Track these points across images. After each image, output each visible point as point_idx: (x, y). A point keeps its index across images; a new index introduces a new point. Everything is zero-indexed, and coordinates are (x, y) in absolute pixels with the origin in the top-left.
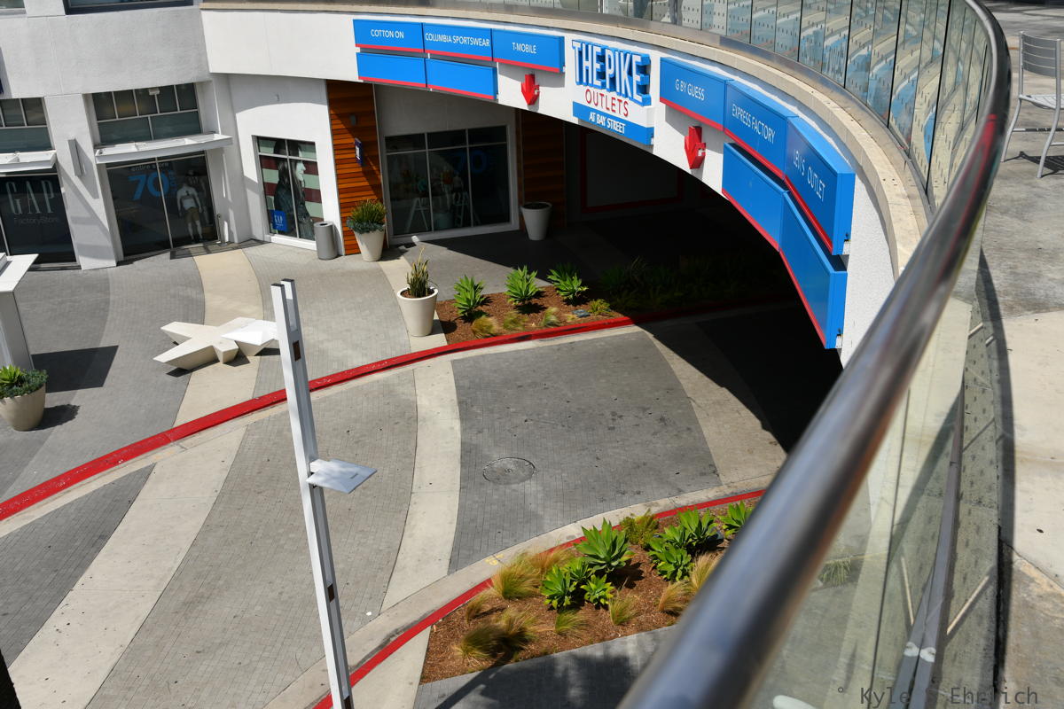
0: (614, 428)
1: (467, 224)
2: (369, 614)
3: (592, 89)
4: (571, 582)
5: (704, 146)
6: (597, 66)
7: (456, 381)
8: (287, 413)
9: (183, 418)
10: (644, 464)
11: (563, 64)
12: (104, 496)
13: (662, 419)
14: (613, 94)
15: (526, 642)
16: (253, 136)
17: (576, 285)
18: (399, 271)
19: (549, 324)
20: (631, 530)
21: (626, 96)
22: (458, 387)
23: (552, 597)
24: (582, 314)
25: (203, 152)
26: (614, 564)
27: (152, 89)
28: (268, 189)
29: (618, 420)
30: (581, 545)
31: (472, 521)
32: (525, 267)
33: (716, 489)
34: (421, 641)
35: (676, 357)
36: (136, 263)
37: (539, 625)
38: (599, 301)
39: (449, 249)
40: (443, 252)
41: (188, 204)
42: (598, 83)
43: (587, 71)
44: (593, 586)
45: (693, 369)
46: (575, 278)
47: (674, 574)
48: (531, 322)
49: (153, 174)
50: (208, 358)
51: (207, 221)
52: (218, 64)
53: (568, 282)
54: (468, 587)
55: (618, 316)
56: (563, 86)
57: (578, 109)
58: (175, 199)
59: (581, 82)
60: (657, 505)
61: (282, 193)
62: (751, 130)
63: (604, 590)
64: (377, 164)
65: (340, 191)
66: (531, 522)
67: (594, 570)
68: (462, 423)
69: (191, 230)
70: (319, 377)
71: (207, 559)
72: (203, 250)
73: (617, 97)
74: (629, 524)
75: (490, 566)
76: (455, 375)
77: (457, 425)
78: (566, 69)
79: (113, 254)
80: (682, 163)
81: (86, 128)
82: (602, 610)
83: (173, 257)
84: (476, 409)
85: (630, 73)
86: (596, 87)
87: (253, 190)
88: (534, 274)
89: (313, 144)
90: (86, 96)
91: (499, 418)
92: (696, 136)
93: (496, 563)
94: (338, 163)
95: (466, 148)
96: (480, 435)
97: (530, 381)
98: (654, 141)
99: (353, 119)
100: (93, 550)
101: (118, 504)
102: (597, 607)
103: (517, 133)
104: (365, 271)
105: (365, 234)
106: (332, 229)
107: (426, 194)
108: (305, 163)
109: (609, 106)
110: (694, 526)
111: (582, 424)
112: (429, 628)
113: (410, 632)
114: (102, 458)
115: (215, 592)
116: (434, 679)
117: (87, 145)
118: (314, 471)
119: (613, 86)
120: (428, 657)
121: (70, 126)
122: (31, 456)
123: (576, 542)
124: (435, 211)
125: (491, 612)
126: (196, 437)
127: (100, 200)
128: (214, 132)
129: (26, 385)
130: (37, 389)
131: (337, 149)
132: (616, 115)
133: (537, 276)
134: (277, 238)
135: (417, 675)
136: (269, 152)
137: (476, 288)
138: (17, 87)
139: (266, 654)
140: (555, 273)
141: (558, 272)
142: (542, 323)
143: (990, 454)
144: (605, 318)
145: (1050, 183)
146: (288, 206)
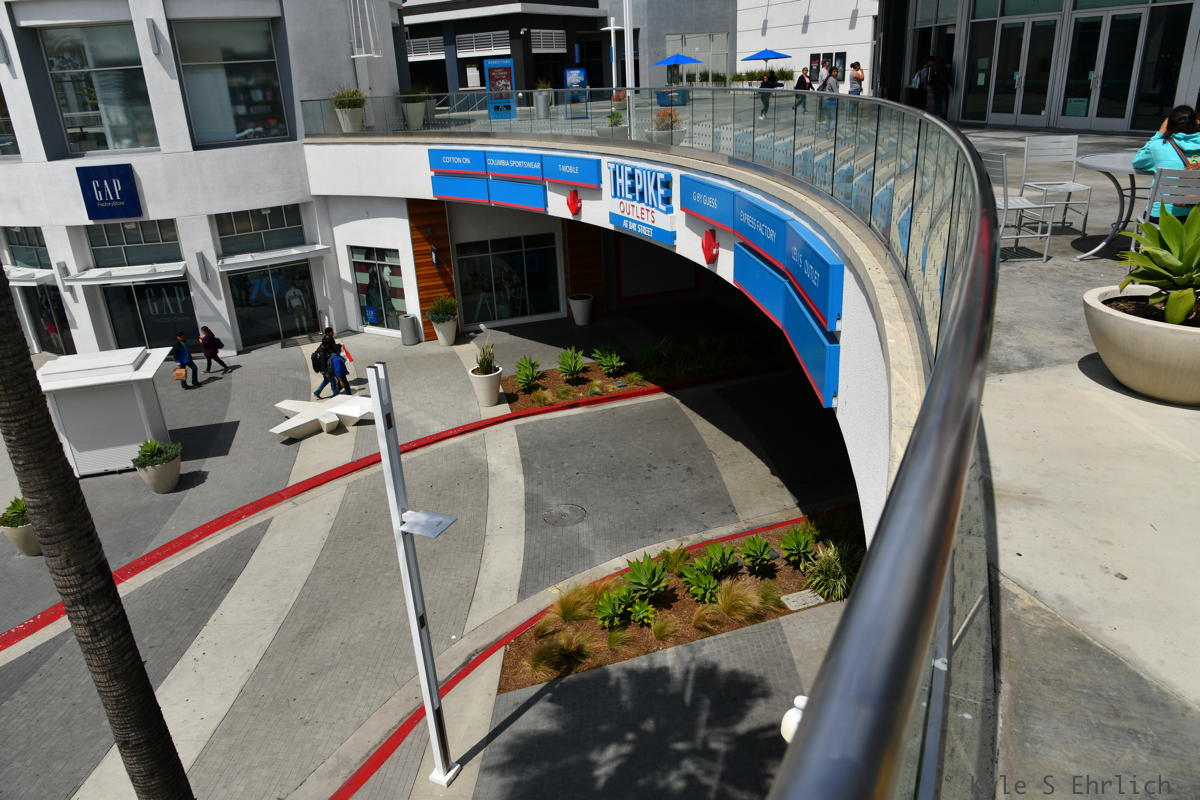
0: (649, 478)
1: (524, 313)
2: (454, 637)
3: (625, 201)
4: (620, 606)
5: (718, 245)
6: (629, 182)
7: (519, 442)
8: (382, 472)
9: (295, 478)
10: (676, 506)
11: (601, 182)
12: (231, 546)
13: (689, 469)
14: (642, 205)
15: (584, 656)
16: (348, 246)
17: (616, 361)
18: (470, 353)
19: (594, 394)
20: (668, 561)
21: (653, 206)
22: (520, 448)
23: (604, 619)
24: (621, 385)
25: (306, 260)
26: (654, 589)
27: (265, 209)
28: (361, 289)
29: (653, 471)
30: (626, 575)
32: (573, 348)
33: (735, 525)
34: (497, 659)
35: (699, 418)
36: (253, 352)
37: (594, 641)
38: (634, 374)
39: (510, 334)
40: (506, 337)
41: (295, 303)
42: (630, 196)
43: (621, 187)
44: (637, 608)
45: (713, 427)
46: (614, 355)
47: (704, 596)
48: (580, 392)
49: (266, 280)
50: (314, 429)
51: (311, 316)
52: (318, 188)
53: (608, 359)
54: (534, 612)
55: (650, 386)
56: (601, 199)
57: (613, 217)
58: (284, 299)
59: (615, 196)
60: (687, 539)
61: (372, 292)
62: (757, 232)
63: (647, 611)
64: (449, 266)
65: (420, 289)
66: (585, 558)
67: (638, 595)
68: (525, 477)
69: (297, 324)
70: (406, 442)
71: (317, 596)
72: (307, 340)
73: (645, 207)
74: (665, 555)
75: (550, 595)
76: (518, 438)
77: (521, 479)
78: (603, 186)
79: (233, 345)
80: (700, 259)
81: (210, 243)
82: (645, 628)
83: (283, 346)
84: (536, 465)
85: (655, 187)
86: (628, 199)
87: (348, 290)
88: (581, 353)
89: (397, 251)
90: (210, 217)
91: (555, 472)
92: (711, 238)
93: (556, 591)
94: (417, 266)
95: (521, 253)
96: (540, 486)
97: (579, 441)
98: (677, 243)
99: (429, 230)
100: (223, 591)
101: (243, 551)
102: (643, 624)
103: (564, 238)
104: (443, 354)
105: (441, 325)
106: (414, 320)
107: (490, 290)
108: (391, 266)
109: (639, 215)
110: (719, 556)
111: (624, 475)
112: (503, 648)
113: (486, 653)
114: (229, 514)
115: (326, 623)
116: (509, 690)
117: (211, 256)
118: (405, 521)
119: (642, 199)
120: (503, 672)
121: (197, 242)
122: (170, 514)
123: (622, 572)
124: (498, 303)
125: (553, 633)
126: (307, 495)
127: (223, 301)
128: (315, 243)
129: (165, 456)
130: (173, 458)
131: (416, 254)
132: (645, 221)
133: (583, 355)
134: (369, 329)
135: (495, 687)
136: (361, 258)
137: (533, 366)
138: (154, 211)
139: (369, 674)
140: (597, 351)
141: (601, 351)
142: (589, 393)
143: (975, 492)
144: (639, 387)
145: (1002, 269)
146: (378, 302)
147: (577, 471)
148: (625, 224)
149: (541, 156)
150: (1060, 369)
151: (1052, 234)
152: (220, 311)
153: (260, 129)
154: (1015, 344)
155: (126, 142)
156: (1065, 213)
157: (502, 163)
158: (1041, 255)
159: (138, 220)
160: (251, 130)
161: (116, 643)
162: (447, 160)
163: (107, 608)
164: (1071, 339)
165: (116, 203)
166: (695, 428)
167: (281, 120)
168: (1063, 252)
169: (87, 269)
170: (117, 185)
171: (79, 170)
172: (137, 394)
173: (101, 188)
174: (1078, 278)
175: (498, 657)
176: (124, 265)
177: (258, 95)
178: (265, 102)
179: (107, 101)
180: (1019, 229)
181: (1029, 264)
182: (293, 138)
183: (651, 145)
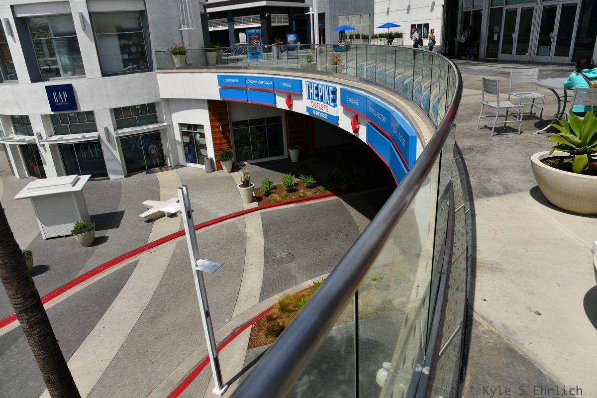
0: (326, 239)
1: (266, 156)
2: (227, 320)
3: (314, 101)
5: (359, 124)
6: (315, 92)
7: (262, 222)
8: (186, 239)
9: (151, 240)
10: (340, 254)
11: (302, 91)
12: (118, 274)
13: (347, 235)
14: (322, 103)
16: (179, 123)
17: (311, 180)
18: (239, 176)
19: (300, 197)
21: (327, 103)
22: (263, 224)
24: (314, 192)
25: (158, 130)
27: (137, 105)
28: (186, 145)
29: (329, 236)
30: (313, 289)
31: (269, 280)
32: (290, 174)
35: (352, 208)
36: (132, 176)
38: (320, 186)
39: (260, 166)
40: (257, 168)
41: (153, 152)
42: (316, 98)
43: (312, 94)
45: (359, 214)
46: (310, 177)
48: (293, 196)
49: (138, 141)
50: (161, 215)
52: (164, 95)
53: (307, 179)
54: (267, 308)
55: (328, 192)
56: (302, 99)
57: (308, 109)
58: (148, 150)
59: (309, 98)
61: (191, 146)
62: (377, 117)
64: (229, 134)
65: (214, 145)
66: (293, 280)
68: (264, 237)
69: (154, 162)
70: (206, 221)
71: (160, 299)
72: (159, 170)
73: (324, 104)
75: (275, 299)
76: (262, 219)
77: (262, 240)
78: (303, 93)
79: (123, 173)
80: (350, 130)
81: (111, 123)
83: (147, 173)
84: (270, 233)
85: (328, 94)
86: (315, 100)
87: (179, 145)
88: (294, 176)
89: (203, 126)
90: (111, 110)
91: (280, 237)
92: (355, 120)
93: (278, 297)
94: (213, 133)
95: (265, 126)
96: (272, 244)
97: (292, 221)
98: (339, 122)
99: (219, 115)
100: (114, 296)
101: (123, 277)
103: (286, 119)
104: (225, 177)
105: (225, 162)
106: (211, 160)
107: (249, 145)
108: (200, 133)
109: (321, 108)
111: (314, 238)
112: (251, 326)
113: (243, 328)
114: (119, 257)
115: (164, 312)
116: (253, 347)
117: (111, 129)
118: (198, 264)
119: (322, 100)
120: (250, 338)
121: (104, 122)
122: (89, 258)
123: (311, 288)
124: (253, 151)
125: (277, 318)
126: (156, 248)
127: (118, 151)
128: (163, 122)
129: (87, 229)
130: (91, 230)
131: (212, 127)
132: (323, 111)
133: (295, 177)
134: (190, 164)
135: (247, 345)
136: (185, 129)
137: (270, 183)
138: (83, 107)
139: (184, 339)
141: (303, 175)
142: (297, 196)
143: (464, 266)
144: (323, 193)
145: (496, 139)
146: (194, 151)
147: (290, 236)
148: (314, 112)
149: (273, 78)
150: (520, 194)
151: (523, 119)
152: (116, 157)
153: (135, 66)
154: (498, 180)
155: (70, 73)
156: (532, 108)
157: (254, 82)
158: (517, 131)
159: (76, 111)
160: (131, 66)
161: (42, 332)
162: (227, 80)
163: (37, 314)
164: (528, 178)
165: (65, 104)
166: (350, 214)
167: (146, 62)
168: (529, 129)
169: (51, 136)
170: (65, 94)
171: (47, 87)
172: (74, 198)
173: (57, 96)
174: (535, 143)
175: (248, 331)
176: (69, 134)
177: (134, 49)
178: (137, 53)
179: (60, 53)
180: (506, 118)
181: (511, 136)
182: (151, 70)
183: (326, 73)
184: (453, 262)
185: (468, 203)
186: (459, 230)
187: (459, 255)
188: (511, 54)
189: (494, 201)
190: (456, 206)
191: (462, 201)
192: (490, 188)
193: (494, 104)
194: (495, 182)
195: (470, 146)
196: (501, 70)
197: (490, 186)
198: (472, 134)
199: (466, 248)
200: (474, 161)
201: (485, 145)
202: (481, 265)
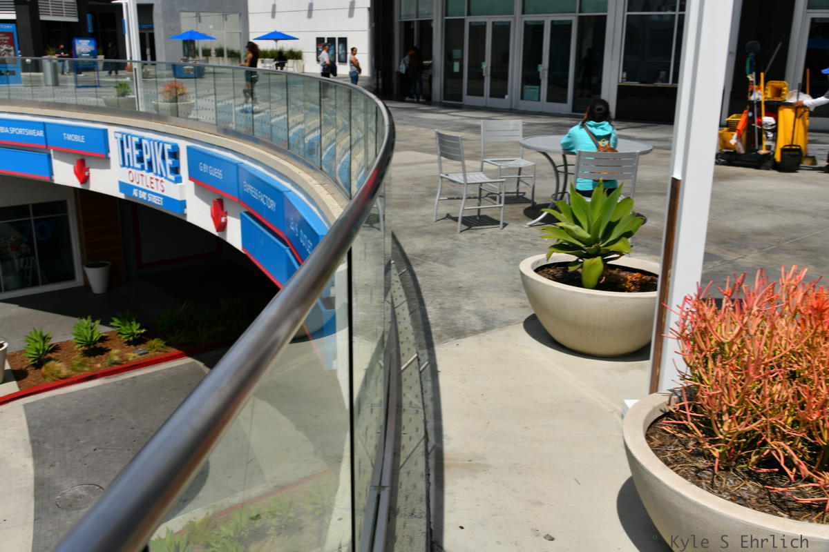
1: (35, 284)
3: (133, 171)
5: (226, 214)
6: (137, 152)
7: (28, 423)
11: (108, 151)
14: (151, 174)
17: (136, 328)
19: (113, 364)
20: (193, 532)
21: (162, 175)
22: (30, 428)
24: (142, 352)
31: (46, 548)
32: (89, 317)
33: (262, 485)
38: (156, 340)
40: (15, 309)
42: (138, 166)
43: (128, 156)
46: (134, 323)
48: (97, 363)
53: (128, 327)
55: (173, 351)
56: (109, 168)
57: (123, 186)
59: (124, 165)
60: (215, 506)
62: (258, 202)
68: (34, 460)
73: (155, 177)
74: (191, 526)
76: (27, 417)
77: (30, 463)
78: (110, 155)
80: (210, 226)
84: (47, 446)
85: (163, 158)
86: (137, 169)
88: (98, 322)
92: (219, 207)
95: (30, 220)
97: (96, 415)
98: (187, 211)
103: (77, 206)
109: (149, 184)
119: (150, 169)
132: (155, 191)
133: (101, 323)
137: (44, 339)
140: (116, 320)
141: (119, 319)
142: (107, 363)
143: (421, 468)
144: (162, 353)
145: (466, 236)
147: (94, 447)
148: (135, 193)
149: (44, 123)
150: (508, 330)
151: (505, 203)
154: (472, 308)
156: (518, 185)
158: (497, 223)
164: (519, 300)
168: (517, 219)
174: (527, 242)
180: (480, 200)
181: (489, 230)
183: (157, 116)
184: (401, 463)
185: (425, 351)
186: (411, 403)
187: (412, 450)
188: (482, 95)
189: (468, 345)
190: (403, 359)
191: (414, 349)
192: (460, 323)
193: (459, 178)
194: (468, 311)
195: (424, 251)
196: (470, 122)
197: (460, 319)
198: (425, 228)
199: (423, 434)
200: (432, 276)
201: (448, 247)
202: (452, 462)
